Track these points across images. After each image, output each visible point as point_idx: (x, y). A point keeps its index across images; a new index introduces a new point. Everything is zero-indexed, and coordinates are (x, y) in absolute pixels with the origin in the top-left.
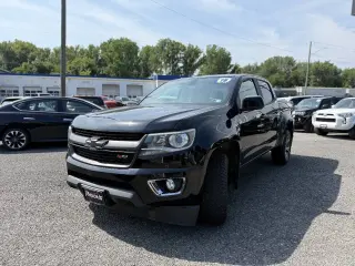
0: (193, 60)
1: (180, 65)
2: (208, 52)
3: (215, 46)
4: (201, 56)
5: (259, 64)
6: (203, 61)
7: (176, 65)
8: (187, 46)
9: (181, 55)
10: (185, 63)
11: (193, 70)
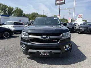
0: (11, 11)
1: (7, 12)
2: (16, 9)
3: (18, 8)
4: (14, 10)
5: (30, 14)
6: (15, 11)
7: (6, 12)
8: (9, 6)
9: (7, 9)
10: (9, 12)
11: (12, 14)
